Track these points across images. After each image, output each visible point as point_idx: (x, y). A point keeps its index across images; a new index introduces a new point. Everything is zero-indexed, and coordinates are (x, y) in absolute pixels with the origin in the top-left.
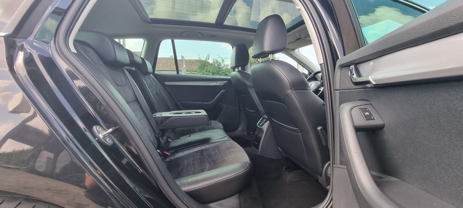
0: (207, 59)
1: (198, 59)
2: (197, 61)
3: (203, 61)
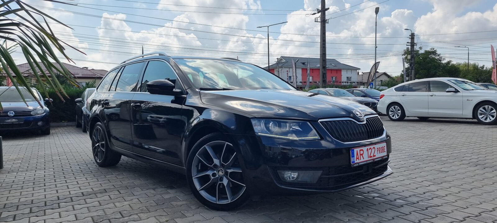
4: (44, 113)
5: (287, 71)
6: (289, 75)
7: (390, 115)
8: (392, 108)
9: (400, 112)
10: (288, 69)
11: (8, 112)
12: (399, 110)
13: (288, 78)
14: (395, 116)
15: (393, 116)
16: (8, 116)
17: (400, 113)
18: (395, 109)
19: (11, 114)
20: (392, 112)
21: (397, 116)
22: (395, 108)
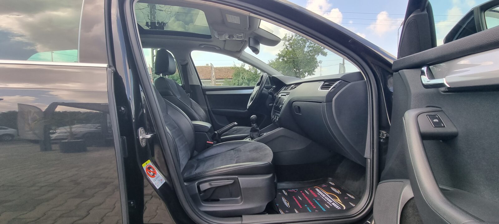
0: (242, 65)
1: (233, 66)
2: (233, 68)
3: (238, 68)
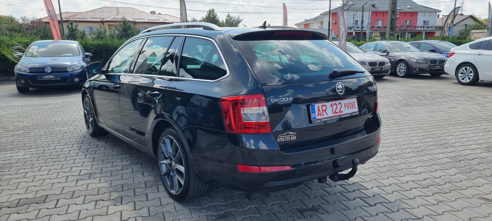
4: (80, 69)
5: (354, 15)
6: (356, 19)
7: (459, 78)
8: (462, 70)
9: (472, 74)
10: (355, 13)
11: (45, 68)
12: (471, 72)
13: (354, 22)
14: (465, 79)
15: (463, 79)
16: (45, 72)
17: (472, 76)
18: (466, 71)
19: (49, 70)
20: (462, 73)
21: (467, 79)
22: (466, 69)
